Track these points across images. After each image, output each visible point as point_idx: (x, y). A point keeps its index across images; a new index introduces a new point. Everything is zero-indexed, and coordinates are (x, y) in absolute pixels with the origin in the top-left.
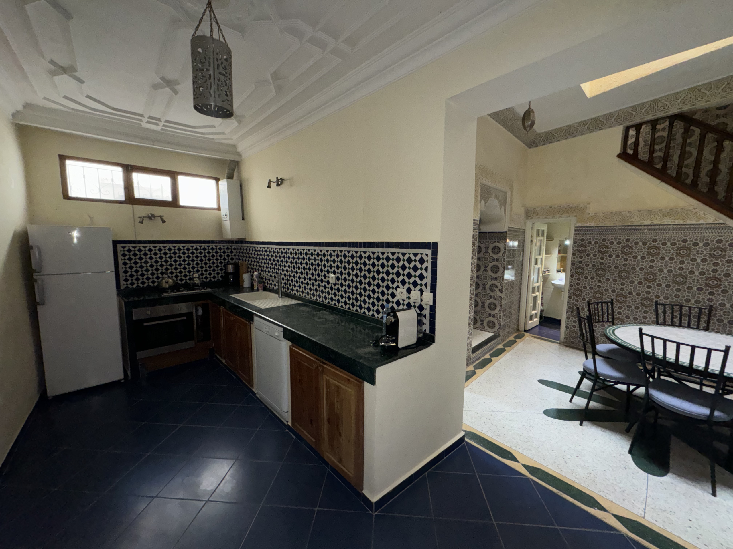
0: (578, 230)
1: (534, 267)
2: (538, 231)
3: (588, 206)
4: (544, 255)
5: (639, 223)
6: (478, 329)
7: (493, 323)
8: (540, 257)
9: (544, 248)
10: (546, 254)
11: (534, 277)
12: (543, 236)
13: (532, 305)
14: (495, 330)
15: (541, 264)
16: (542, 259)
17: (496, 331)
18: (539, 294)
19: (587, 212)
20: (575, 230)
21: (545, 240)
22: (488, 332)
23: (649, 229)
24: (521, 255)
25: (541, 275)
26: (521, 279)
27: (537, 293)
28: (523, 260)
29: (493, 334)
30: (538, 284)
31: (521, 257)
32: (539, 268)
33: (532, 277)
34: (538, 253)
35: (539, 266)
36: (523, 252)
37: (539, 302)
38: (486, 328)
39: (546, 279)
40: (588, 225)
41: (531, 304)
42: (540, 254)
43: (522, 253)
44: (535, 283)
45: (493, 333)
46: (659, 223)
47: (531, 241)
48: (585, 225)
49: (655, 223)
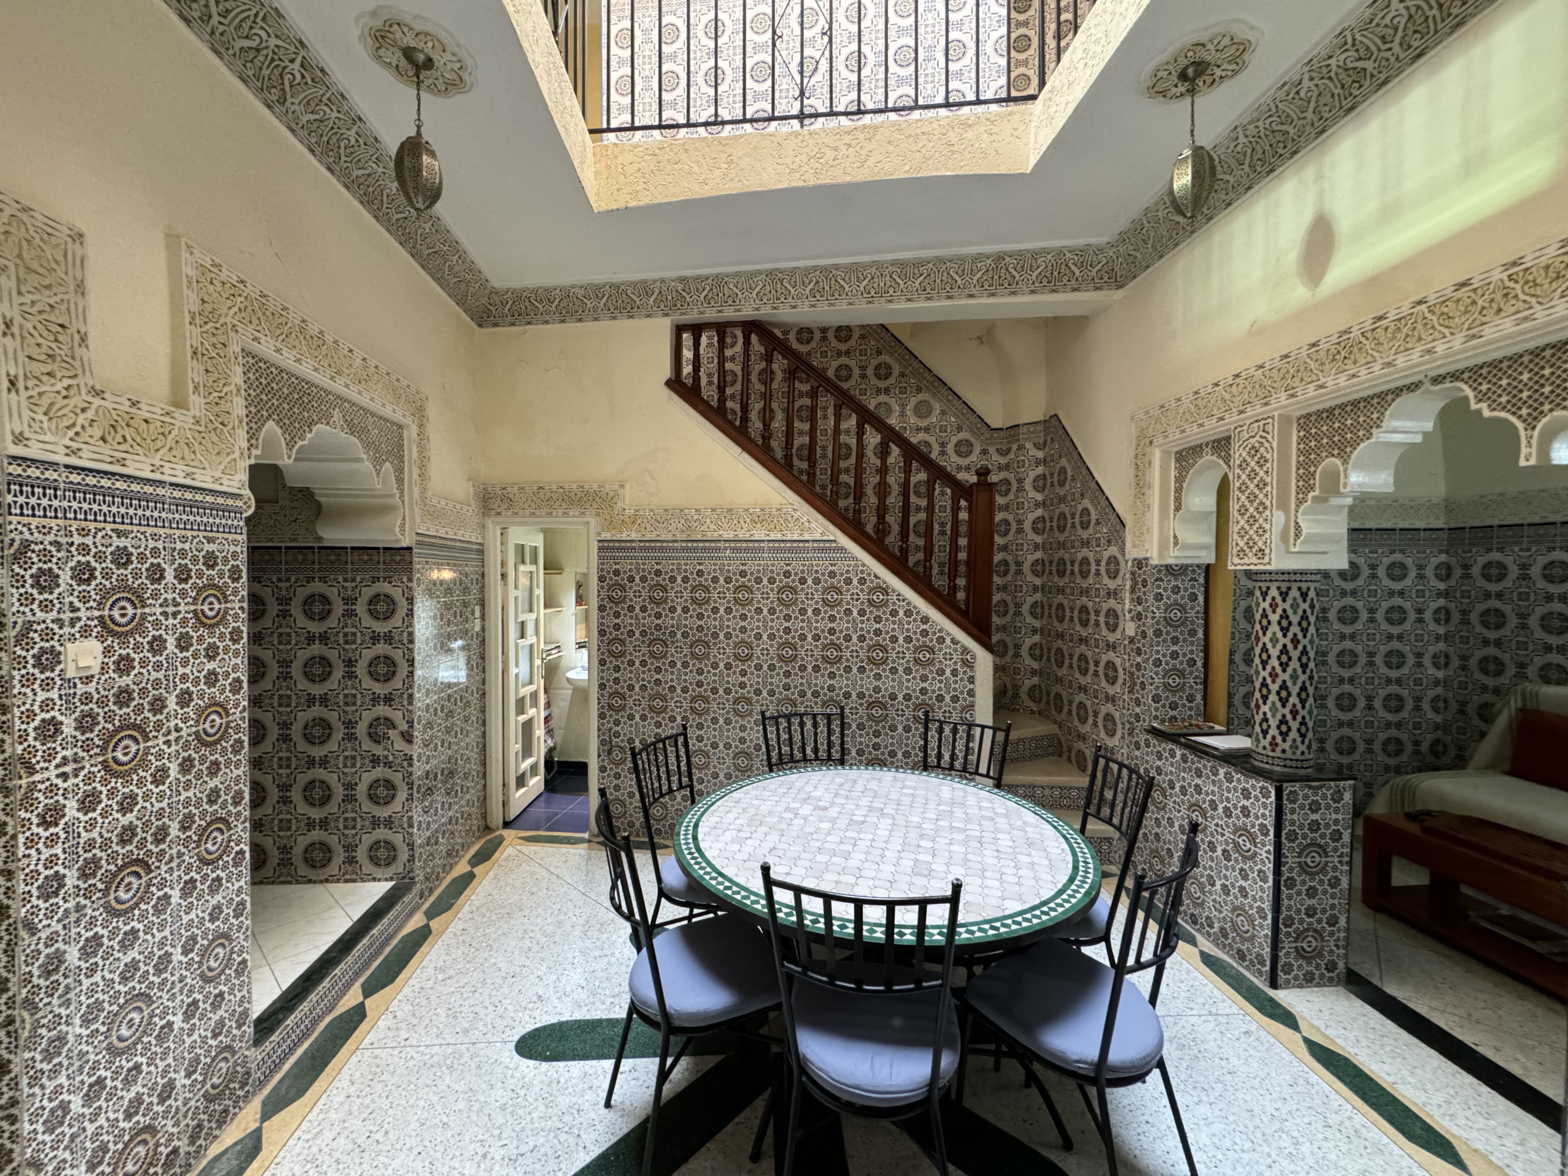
0: (606, 548)
1: (517, 644)
2: (520, 549)
3: (621, 491)
4: (542, 611)
5: (715, 536)
6: (338, 881)
7: (390, 846)
8: (534, 616)
9: (539, 592)
10: (546, 606)
11: (519, 669)
12: (535, 561)
13: (519, 747)
14: (398, 867)
15: (537, 633)
16: (537, 621)
17: (401, 870)
18: (538, 712)
19: (620, 504)
20: (599, 549)
21: (542, 571)
22: (374, 879)
23: (733, 549)
24: (477, 614)
25: (538, 662)
26: (484, 682)
27: (532, 712)
28: (483, 629)
29: (391, 884)
30: (533, 688)
31: (478, 622)
32: (531, 646)
33: (513, 671)
34: (527, 607)
35: (531, 639)
36: (483, 606)
37: (539, 732)
38: (365, 871)
39: (551, 671)
40: (624, 537)
41: (516, 747)
42: (531, 611)
43: (477, 608)
44: (523, 686)
45: (391, 879)
46: (747, 536)
47: (504, 576)
48: (618, 537)
49: (741, 537)
